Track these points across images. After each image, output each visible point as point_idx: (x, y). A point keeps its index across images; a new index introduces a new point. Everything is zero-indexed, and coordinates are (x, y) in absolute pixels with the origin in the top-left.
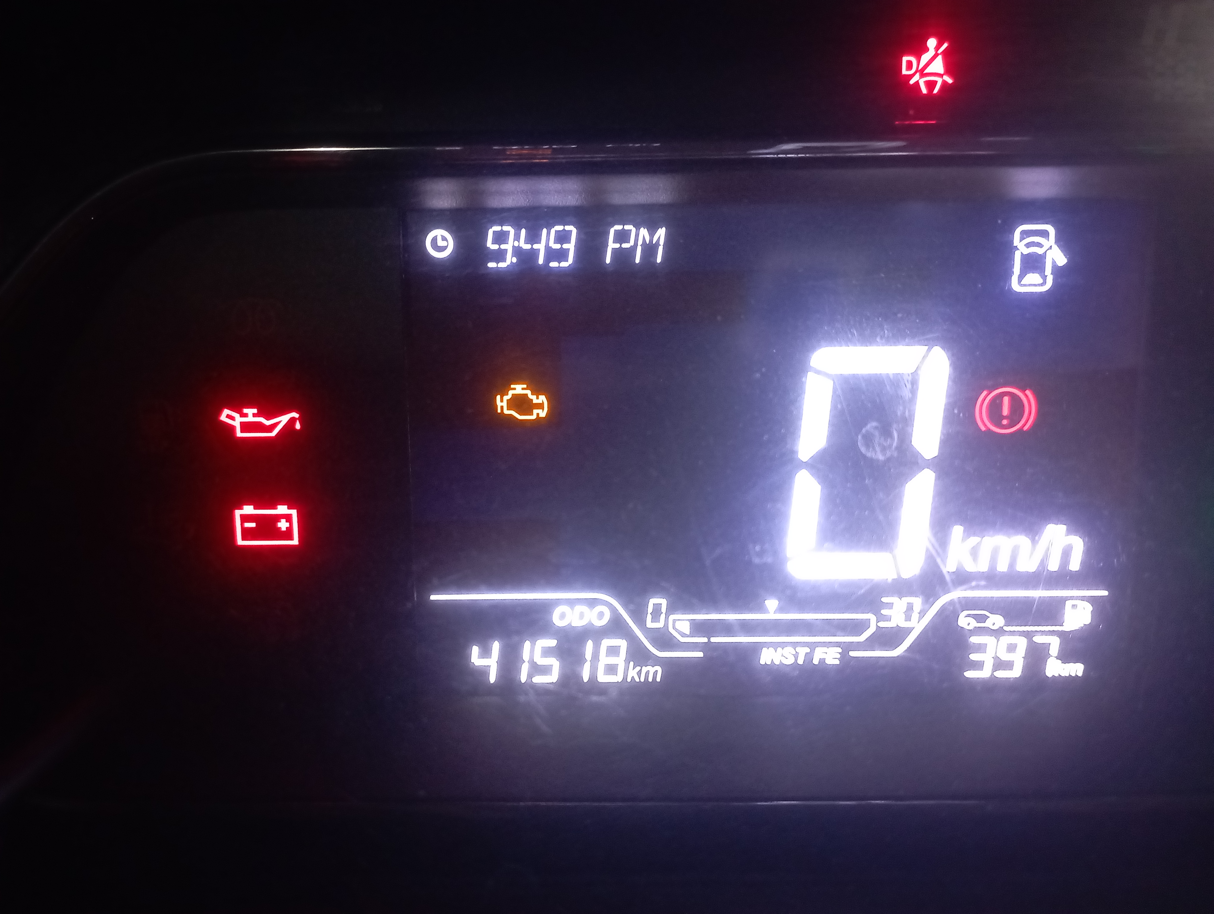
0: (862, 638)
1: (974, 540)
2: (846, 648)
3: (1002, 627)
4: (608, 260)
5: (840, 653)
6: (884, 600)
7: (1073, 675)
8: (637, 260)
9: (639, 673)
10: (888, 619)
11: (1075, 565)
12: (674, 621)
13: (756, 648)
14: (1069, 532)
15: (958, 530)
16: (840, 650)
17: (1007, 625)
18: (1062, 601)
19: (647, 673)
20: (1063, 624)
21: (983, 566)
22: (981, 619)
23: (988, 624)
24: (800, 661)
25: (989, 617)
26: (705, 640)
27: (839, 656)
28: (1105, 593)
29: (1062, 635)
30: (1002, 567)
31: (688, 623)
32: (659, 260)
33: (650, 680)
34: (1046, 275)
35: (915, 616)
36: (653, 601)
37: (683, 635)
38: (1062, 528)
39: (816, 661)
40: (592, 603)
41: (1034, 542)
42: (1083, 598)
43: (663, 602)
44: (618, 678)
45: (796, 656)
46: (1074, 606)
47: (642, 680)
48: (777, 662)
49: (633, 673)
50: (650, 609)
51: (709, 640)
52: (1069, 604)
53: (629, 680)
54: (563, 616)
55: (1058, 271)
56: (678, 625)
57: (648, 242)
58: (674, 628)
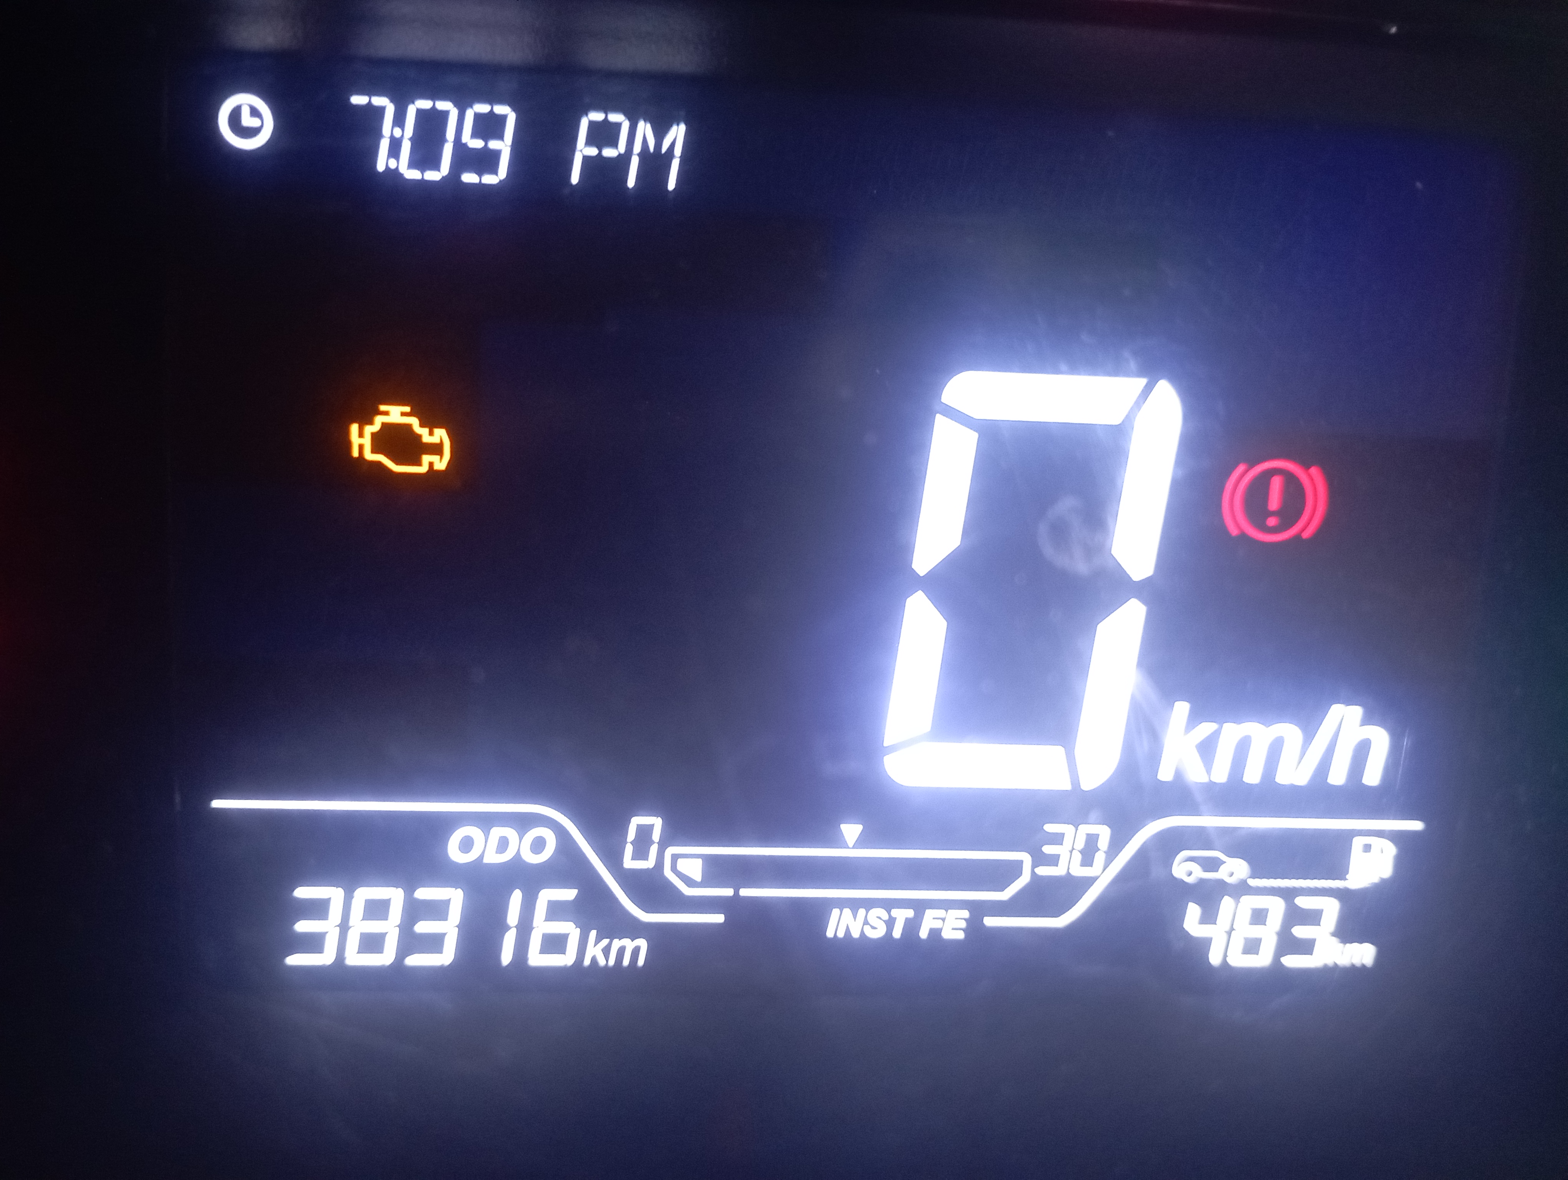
0: (1005, 895)
1: (1206, 728)
2: (978, 910)
3: (1246, 879)
4: (575, 179)
5: (965, 919)
6: (1050, 828)
7: (1357, 962)
8: (631, 182)
9: (606, 951)
10: (1053, 860)
11: (1373, 776)
12: (675, 858)
13: (821, 909)
14: (1367, 720)
15: (1182, 709)
16: (966, 914)
17: (1253, 876)
18: (1345, 839)
19: (621, 951)
20: (1347, 877)
21: (1221, 774)
22: (1212, 865)
23: (1222, 874)
24: (897, 933)
25: (1225, 862)
26: (729, 892)
27: (963, 925)
28: (1417, 825)
29: (1343, 895)
30: (1253, 775)
31: (699, 862)
32: (671, 185)
33: (626, 962)
35: (1100, 858)
36: (636, 821)
37: (689, 882)
38: (1356, 712)
39: (924, 934)
40: (523, 822)
41: (1309, 736)
42: (1380, 834)
43: (657, 823)
44: (566, 959)
45: (890, 923)
46: (1367, 848)
47: (612, 962)
48: (856, 934)
49: (594, 951)
50: (631, 835)
51: (736, 892)
52: (1358, 843)
53: (587, 962)
54: (467, 845)
56: (682, 865)
57: (652, 149)
58: (674, 868)
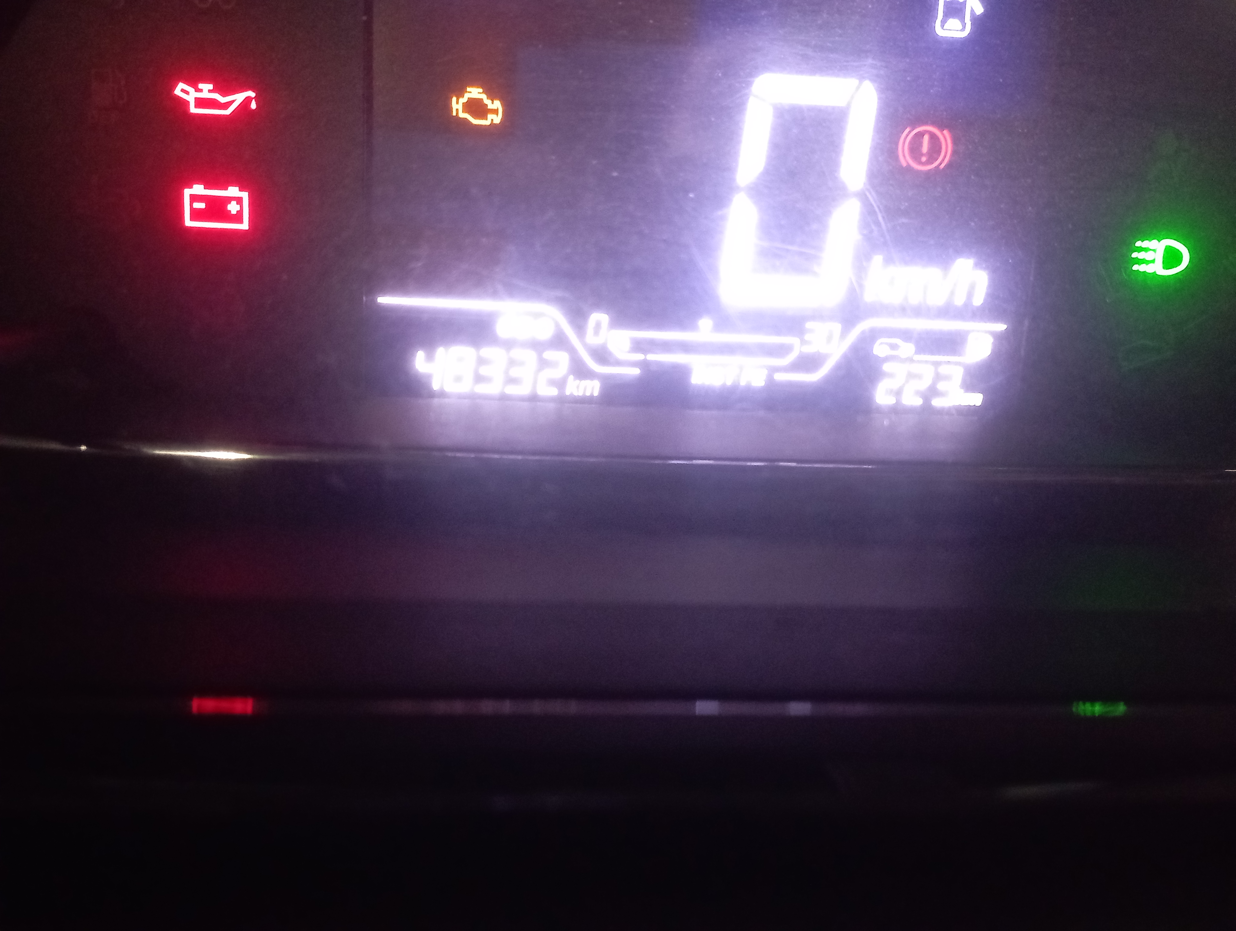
34: (965, 22)
55: (975, 20)
